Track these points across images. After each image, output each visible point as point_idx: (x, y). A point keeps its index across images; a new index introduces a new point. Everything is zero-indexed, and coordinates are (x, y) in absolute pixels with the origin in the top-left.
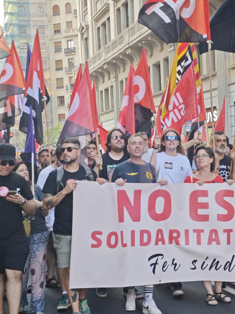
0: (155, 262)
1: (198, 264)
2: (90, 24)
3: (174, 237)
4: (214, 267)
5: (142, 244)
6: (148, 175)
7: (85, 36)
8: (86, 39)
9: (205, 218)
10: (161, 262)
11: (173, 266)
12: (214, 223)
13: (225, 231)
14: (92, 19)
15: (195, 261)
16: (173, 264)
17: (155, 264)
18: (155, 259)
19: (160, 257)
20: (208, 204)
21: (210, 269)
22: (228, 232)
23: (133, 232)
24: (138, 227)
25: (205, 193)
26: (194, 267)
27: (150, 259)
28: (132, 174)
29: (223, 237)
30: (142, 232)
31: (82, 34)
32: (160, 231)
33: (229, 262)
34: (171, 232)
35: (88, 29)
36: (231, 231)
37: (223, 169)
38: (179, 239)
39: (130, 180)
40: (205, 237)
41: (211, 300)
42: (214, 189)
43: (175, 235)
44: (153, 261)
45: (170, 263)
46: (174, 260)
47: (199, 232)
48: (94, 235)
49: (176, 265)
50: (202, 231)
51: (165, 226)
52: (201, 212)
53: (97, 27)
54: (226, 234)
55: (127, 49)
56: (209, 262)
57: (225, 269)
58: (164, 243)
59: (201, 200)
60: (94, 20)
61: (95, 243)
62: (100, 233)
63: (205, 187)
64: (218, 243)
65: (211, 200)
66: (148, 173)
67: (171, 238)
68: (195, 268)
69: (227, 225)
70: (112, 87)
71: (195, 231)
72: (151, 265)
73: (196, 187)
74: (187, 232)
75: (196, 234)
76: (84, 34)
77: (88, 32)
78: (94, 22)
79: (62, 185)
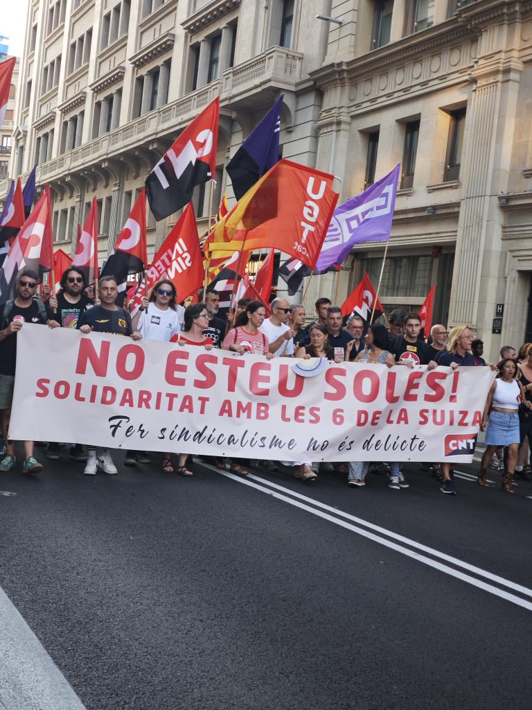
0: (116, 424)
1: (167, 434)
2: (29, 130)
3: (145, 398)
4: (183, 437)
5: (104, 401)
6: (121, 322)
7: (21, 144)
8: (22, 148)
9: (181, 382)
10: (125, 425)
11: (140, 432)
12: (189, 389)
13: (200, 398)
14: (32, 125)
15: (164, 430)
16: (140, 430)
17: (117, 426)
18: (118, 420)
19: (124, 420)
20: (186, 366)
21: (178, 440)
22: (204, 400)
23: (94, 388)
24: (101, 383)
25: (185, 355)
26: (162, 436)
27: (111, 419)
28: (102, 321)
29: (197, 405)
30: (106, 389)
31: (18, 141)
32: (128, 392)
33: (199, 432)
34: (142, 393)
35: (26, 136)
36: (207, 399)
37: (211, 332)
38: (149, 402)
39: (98, 328)
40: (177, 403)
41: (166, 466)
42: (195, 352)
43: (145, 396)
44: (115, 422)
45: (136, 428)
46: (142, 425)
47: (172, 397)
48: (41, 383)
49: (143, 431)
50: (176, 396)
51: (135, 386)
52: (177, 375)
53: (37, 137)
54: (200, 402)
55: (104, 161)
56: (178, 431)
57: (194, 440)
58: (131, 405)
59: (179, 361)
60: (35, 127)
61: (41, 391)
62: (48, 381)
63: (187, 348)
64: (191, 411)
65: (190, 363)
66: (120, 320)
67: (141, 400)
68: (163, 438)
69: (204, 393)
70: (73, 209)
71: (168, 395)
72: (111, 426)
73: (176, 347)
74: (159, 395)
75: (168, 398)
76: (20, 141)
77: (25, 140)
78: (34, 129)
79: (7, 320)
